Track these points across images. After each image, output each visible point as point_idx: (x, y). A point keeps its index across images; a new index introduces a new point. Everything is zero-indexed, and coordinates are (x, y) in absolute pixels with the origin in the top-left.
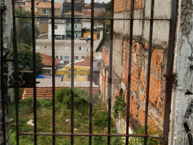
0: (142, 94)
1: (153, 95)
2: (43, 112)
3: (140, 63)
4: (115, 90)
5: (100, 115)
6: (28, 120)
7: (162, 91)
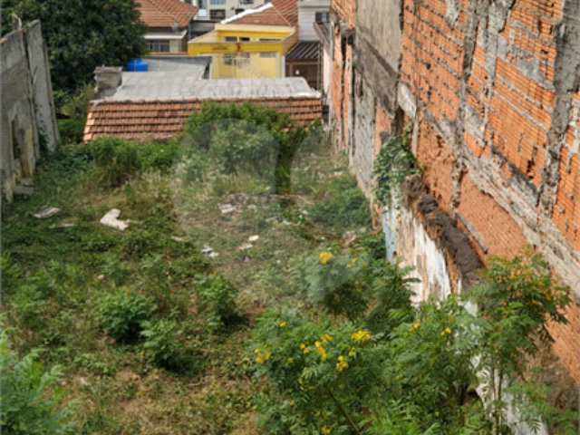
0: (476, 134)
1: (520, 141)
2: (148, 183)
3: (469, 22)
4: (378, 110)
5: (330, 190)
6: (104, 211)
7: (558, 130)
